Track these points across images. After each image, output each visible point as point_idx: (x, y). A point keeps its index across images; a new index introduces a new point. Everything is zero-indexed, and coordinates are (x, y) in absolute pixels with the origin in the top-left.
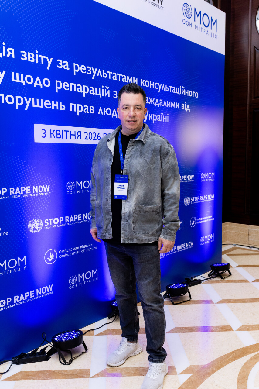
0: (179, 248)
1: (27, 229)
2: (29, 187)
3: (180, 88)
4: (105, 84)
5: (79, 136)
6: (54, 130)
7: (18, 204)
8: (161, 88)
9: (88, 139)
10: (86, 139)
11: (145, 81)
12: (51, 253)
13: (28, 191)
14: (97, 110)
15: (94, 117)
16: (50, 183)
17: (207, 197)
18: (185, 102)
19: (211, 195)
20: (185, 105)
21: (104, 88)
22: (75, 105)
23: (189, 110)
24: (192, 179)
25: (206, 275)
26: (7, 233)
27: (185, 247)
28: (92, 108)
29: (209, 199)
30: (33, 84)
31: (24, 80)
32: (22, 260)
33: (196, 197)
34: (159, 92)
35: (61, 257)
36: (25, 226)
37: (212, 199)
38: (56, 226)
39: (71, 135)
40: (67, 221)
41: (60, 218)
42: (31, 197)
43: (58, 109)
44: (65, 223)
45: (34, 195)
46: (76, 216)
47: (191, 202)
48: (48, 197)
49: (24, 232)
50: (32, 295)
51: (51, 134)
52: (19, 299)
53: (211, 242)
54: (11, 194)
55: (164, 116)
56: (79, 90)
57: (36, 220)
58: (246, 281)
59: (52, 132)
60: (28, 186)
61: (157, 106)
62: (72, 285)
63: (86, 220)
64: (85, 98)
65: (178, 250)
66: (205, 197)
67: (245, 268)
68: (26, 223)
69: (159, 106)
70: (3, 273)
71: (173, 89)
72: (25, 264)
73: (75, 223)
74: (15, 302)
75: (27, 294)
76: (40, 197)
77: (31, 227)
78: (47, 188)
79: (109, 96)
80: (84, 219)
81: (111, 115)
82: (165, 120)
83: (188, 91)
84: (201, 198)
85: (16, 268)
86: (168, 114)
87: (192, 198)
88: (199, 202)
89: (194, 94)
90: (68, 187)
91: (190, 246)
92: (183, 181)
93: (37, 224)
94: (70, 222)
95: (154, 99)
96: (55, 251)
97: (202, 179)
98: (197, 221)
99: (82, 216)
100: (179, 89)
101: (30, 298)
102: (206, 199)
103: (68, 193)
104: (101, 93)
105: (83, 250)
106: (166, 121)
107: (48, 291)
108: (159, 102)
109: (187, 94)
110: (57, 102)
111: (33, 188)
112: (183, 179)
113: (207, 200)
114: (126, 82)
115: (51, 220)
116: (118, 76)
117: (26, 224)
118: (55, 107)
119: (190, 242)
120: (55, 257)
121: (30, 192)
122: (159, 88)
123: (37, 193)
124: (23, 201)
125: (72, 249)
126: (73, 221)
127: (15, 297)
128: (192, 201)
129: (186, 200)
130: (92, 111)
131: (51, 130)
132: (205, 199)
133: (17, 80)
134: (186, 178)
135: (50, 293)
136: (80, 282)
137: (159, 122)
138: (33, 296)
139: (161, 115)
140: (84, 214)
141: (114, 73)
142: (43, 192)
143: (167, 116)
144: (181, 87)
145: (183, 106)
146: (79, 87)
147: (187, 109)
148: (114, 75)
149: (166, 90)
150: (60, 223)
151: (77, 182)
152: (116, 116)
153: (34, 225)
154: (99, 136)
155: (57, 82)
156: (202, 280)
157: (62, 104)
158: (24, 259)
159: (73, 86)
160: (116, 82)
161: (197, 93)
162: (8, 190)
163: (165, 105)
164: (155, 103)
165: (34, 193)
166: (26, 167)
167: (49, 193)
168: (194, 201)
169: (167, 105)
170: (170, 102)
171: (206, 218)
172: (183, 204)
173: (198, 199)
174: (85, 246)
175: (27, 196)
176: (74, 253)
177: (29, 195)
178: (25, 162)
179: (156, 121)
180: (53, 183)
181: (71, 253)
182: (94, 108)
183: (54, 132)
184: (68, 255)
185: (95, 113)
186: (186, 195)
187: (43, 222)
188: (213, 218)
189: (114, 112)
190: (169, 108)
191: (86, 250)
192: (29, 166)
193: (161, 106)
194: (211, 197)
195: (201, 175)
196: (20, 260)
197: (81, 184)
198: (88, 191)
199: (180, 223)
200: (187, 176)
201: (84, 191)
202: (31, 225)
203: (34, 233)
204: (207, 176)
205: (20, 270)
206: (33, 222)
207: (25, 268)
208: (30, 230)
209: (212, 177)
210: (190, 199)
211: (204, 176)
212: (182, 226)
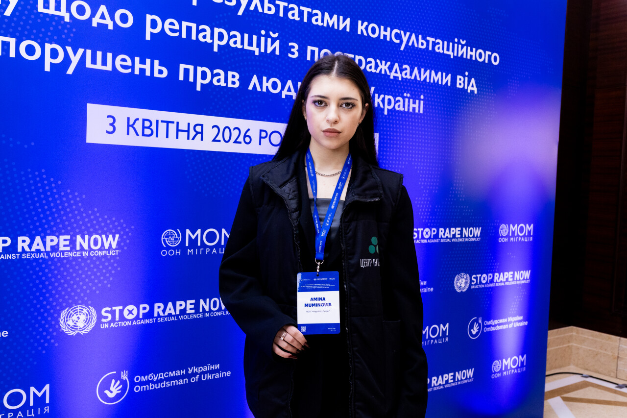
1: (57, 327)
2: (68, 237)
3: (454, 43)
4: (268, 28)
5: (197, 133)
6: (137, 119)
8: (408, 41)
9: (219, 141)
10: (214, 140)
11: (369, 24)
12: (113, 381)
13: (65, 246)
14: (245, 80)
15: (238, 94)
16: (121, 230)
17: (513, 275)
18: (467, 73)
19: (522, 272)
20: (466, 78)
21: (267, 36)
22: (191, 68)
23: (475, 89)
24: (477, 237)
26: (5, 334)
28: (233, 76)
29: (517, 280)
30: (90, 20)
31: (68, 10)
32: (40, 391)
33: (484, 275)
34: (402, 49)
35: (138, 389)
36: (52, 320)
37: (524, 279)
38: (129, 323)
39: (178, 130)
40: (158, 313)
41: (141, 306)
42: (71, 259)
43: (148, 73)
44: (153, 317)
45: (78, 254)
46: (183, 303)
47: (471, 285)
48: (112, 261)
49: (48, 333)
51: (129, 126)
53: (518, 373)
54: (20, 249)
55: (411, 100)
56: (205, 37)
57: (79, 307)
59: (131, 123)
60: (63, 234)
61: (396, 78)
63: (207, 312)
64: (219, 54)
66: (508, 275)
68: (54, 313)
69: (400, 79)
71: (438, 43)
72: (47, 401)
73: (178, 318)
76: (94, 259)
77: (68, 323)
78: (112, 241)
79: (277, 53)
80: (201, 310)
81: (281, 92)
82: (414, 109)
83: (474, 49)
84: (496, 278)
85: (23, 409)
86: (422, 97)
87: (474, 276)
88: (492, 285)
89: (490, 56)
90: (164, 240)
92: (454, 240)
93: (83, 317)
94: (166, 316)
95: (389, 63)
96: (125, 376)
97: (502, 237)
98: (484, 326)
99: (197, 305)
100: (451, 44)
102: (510, 280)
103: (164, 253)
104: (259, 45)
105: (195, 377)
106: (417, 111)
108: (402, 70)
109: (471, 56)
110: (148, 61)
111: (76, 240)
112: (454, 236)
113: (513, 283)
114: (320, 23)
115: (117, 309)
116: (303, 11)
117: (56, 315)
118: (142, 71)
120: (123, 390)
121: (68, 248)
122: (402, 41)
123: (86, 251)
124: (51, 265)
125: (167, 375)
126: (173, 313)
128: (473, 283)
129: (460, 281)
130: (233, 83)
131: (128, 119)
132: (507, 279)
133: (52, 11)
134: (461, 234)
137: (399, 112)
139: (404, 98)
140: (202, 301)
141: (291, 6)
142: (103, 248)
143: (420, 100)
144: (456, 40)
145: (461, 82)
146: (204, 30)
147: (470, 89)
148: (293, 9)
149: (420, 46)
150: (141, 317)
151: (188, 232)
152: (292, 96)
153: (75, 317)
154: (249, 136)
155: (149, 18)
157: (160, 65)
158: (45, 392)
159: (189, 29)
160: (296, 24)
161: (495, 54)
162: (14, 241)
163: (416, 76)
164: (390, 72)
165: (78, 251)
166: (63, 194)
167: (116, 252)
168: (478, 283)
169: (420, 76)
170: (428, 71)
171: (509, 321)
172: (452, 289)
173: (489, 278)
174: (201, 369)
175: (62, 256)
176: (173, 383)
177: (65, 254)
178: (60, 182)
179: (391, 109)
180: (127, 230)
181: (164, 383)
182: (237, 76)
183: (137, 121)
184: (157, 386)
185: (241, 87)
186: (459, 269)
187: (97, 313)
188: (525, 321)
189: (289, 88)
190: (424, 83)
191: (204, 378)
192: (69, 191)
193: (407, 78)
194: (523, 276)
195: (500, 228)
196: (34, 393)
197: (197, 235)
198: (214, 251)
199: (442, 329)
200: (464, 229)
201: (204, 251)
202: (68, 319)
203: (73, 335)
204: (515, 230)
205: (33, 415)
206: (73, 312)
207: (46, 410)
208: (64, 328)
209: (527, 234)
210: (469, 279)
211: (508, 230)
212: (447, 334)
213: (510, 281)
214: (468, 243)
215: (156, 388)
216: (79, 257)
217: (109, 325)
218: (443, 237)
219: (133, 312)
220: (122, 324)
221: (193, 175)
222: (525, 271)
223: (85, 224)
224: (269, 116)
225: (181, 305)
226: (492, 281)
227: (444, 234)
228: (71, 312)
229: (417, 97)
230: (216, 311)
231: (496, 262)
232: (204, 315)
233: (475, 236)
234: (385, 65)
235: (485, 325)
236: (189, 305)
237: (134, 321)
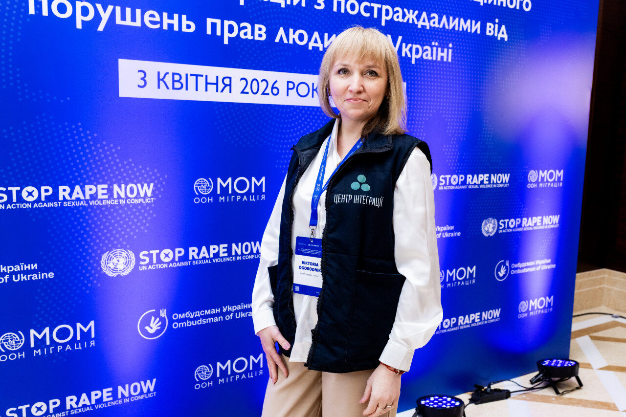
0: (463, 321)
1: (99, 269)
2: (106, 186)
6: (167, 73)
7: (77, 219)
9: (247, 93)
10: (243, 92)
12: (153, 318)
13: (103, 194)
14: (272, 33)
15: (265, 47)
16: (155, 179)
17: (542, 220)
18: (497, 21)
19: (551, 216)
20: (497, 26)
22: (218, 22)
23: (506, 37)
24: (505, 183)
25: (525, 380)
26: (51, 275)
27: (479, 320)
28: (260, 29)
29: (545, 225)
32: (85, 327)
33: (512, 220)
35: (176, 326)
36: (94, 263)
37: (552, 224)
38: (165, 266)
39: (207, 83)
40: (193, 256)
41: (177, 250)
42: (109, 206)
43: (176, 28)
44: (188, 260)
45: (116, 202)
46: (216, 247)
47: (498, 229)
48: (148, 208)
49: (91, 275)
50: (108, 397)
51: (159, 80)
52: (77, 403)
53: (544, 313)
54: (61, 198)
55: (440, 49)
57: (119, 251)
58: (610, 406)
59: (161, 77)
60: (101, 183)
61: (424, 27)
62: (201, 381)
63: (239, 256)
64: (245, 7)
65: (461, 325)
66: (537, 220)
67: (620, 374)
68: (96, 256)
69: (428, 28)
70: (43, 351)
72: (93, 336)
73: (212, 261)
74: (68, 407)
75: (96, 395)
76: (131, 206)
77: (109, 265)
78: (147, 190)
79: (303, 5)
80: (233, 254)
81: (307, 44)
82: (442, 58)
84: (524, 223)
85: (70, 343)
86: (451, 45)
87: (502, 221)
88: (520, 229)
89: (521, 3)
90: (197, 188)
91: (493, 318)
92: (481, 186)
93: (122, 260)
94: (200, 259)
95: (417, 12)
96: (163, 314)
97: (531, 183)
98: (511, 269)
99: (229, 249)
101: (104, 403)
102: (538, 224)
103: (197, 201)
105: (229, 315)
106: (445, 60)
107: (145, 391)
108: (430, 19)
109: (502, 3)
110: (176, 16)
111: (113, 189)
112: (482, 182)
113: (542, 227)
115: (154, 252)
117: (97, 258)
118: (171, 26)
119: (491, 311)
120: (163, 326)
121: (106, 197)
124: (91, 212)
125: (202, 313)
126: (207, 257)
127: (68, 398)
128: (500, 228)
129: (488, 225)
130: (260, 36)
131: (159, 73)
132: (535, 224)
134: (489, 180)
135: (150, 395)
136: (221, 378)
137: (427, 61)
138: (111, 399)
139: (432, 47)
142: (138, 196)
143: (448, 48)
145: (491, 29)
147: (500, 36)
150: (177, 259)
151: (219, 180)
152: (319, 47)
153: (115, 260)
154: (277, 88)
156: (511, 391)
157: (188, 20)
158: (90, 328)
162: (56, 190)
163: (444, 25)
164: (418, 21)
165: (116, 199)
166: (99, 145)
167: (151, 200)
168: (506, 227)
169: (449, 25)
170: (457, 19)
171: (536, 264)
172: (479, 233)
173: (517, 223)
174: (235, 308)
175: (100, 204)
176: (209, 320)
177: (103, 202)
178: (95, 135)
179: (419, 59)
180: (161, 179)
181: (201, 321)
182: (264, 28)
183: (167, 76)
184: (194, 323)
185: (268, 40)
186: (487, 214)
187: (135, 256)
188: (553, 264)
189: (316, 39)
190: (453, 31)
191: (238, 316)
192: (104, 143)
193: (435, 27)
194: (551, 221)
195: (529, 174)
196: (80, 328)
197: (228, 184)
198: (245, 198)
199: (469, 272)
200: (492, 175)
201: (235, 199)
202: (109, 262)
203: (114, 277)
204: (544, 176)
205: (80, 348)
206: (113, 255)
207: (92, 344)
208: (105, 270)
209: (556, 180)
210: (496, 223)
211: (537, 176)
212: (474, 276)
213: (538, 226)
214: (497, 189)
215: (193, 325)
216: (116, 205)
217: (148, 268)
218: (471, 183)
219: (169, 255)
220: (160, 266)
221: (223, 126)
222: (554, 216)
223: (121, 174)
224: (296, 68)
225: (214, 249)
226: (520, 226)
227: (472, 181)
228: (112, 255)
229: (445, 46)
230: (248, 255)
231: (524, 207)
232: (236, 258)
233: (504, 182)
234: (413, 13)
235: (513, 267)
236: (222, 248)
237: (171, 264)
